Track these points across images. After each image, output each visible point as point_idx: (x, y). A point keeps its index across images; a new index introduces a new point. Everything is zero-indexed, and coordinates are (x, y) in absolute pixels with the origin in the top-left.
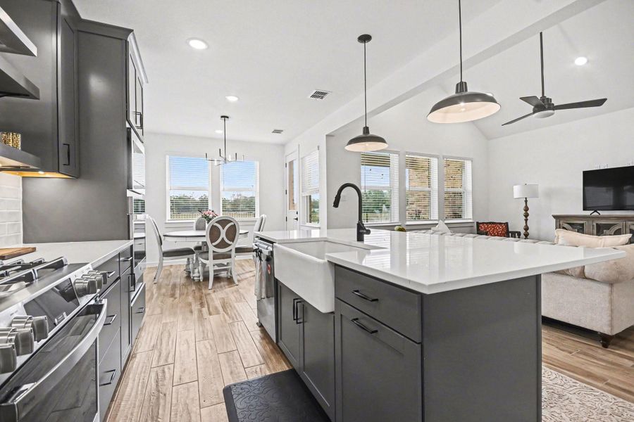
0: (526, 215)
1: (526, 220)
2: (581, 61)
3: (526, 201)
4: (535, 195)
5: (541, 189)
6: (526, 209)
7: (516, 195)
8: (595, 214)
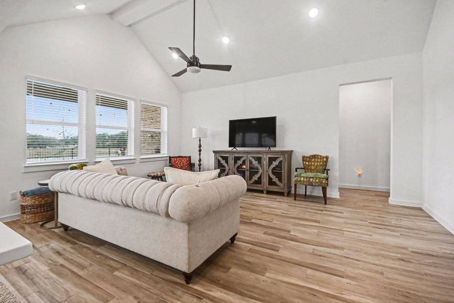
0: (200, 151)
1: (200, 154)
2: (226, 40)
3: (200, 140)
4: (205, 137)
5: (209, 133)
6: (200, 146)
7: (194, 136)
8: (235, 149)
